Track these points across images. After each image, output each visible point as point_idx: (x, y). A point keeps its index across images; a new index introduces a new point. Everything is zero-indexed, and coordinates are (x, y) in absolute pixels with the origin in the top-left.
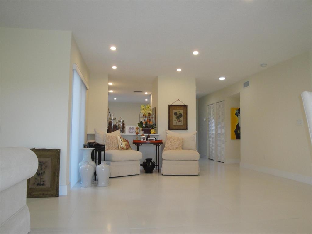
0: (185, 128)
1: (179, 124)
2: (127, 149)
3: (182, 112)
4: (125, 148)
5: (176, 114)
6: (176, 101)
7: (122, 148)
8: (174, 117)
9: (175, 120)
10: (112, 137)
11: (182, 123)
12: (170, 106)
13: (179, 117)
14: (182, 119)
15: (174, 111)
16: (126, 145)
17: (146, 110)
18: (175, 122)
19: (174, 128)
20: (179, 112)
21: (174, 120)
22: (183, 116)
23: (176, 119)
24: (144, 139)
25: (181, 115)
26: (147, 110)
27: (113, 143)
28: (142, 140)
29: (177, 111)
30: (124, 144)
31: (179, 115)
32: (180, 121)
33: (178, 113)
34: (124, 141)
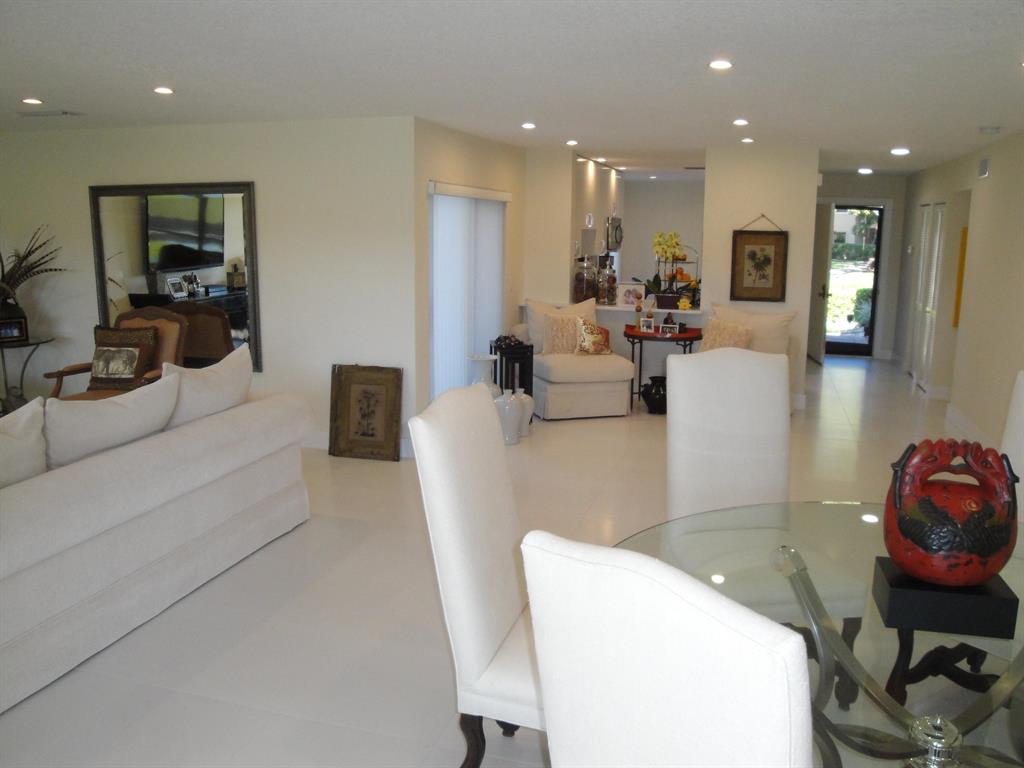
0: (779, 296)
1: (762, 284)
2: (598, 352)
3: (770, 251)
4: (592, 349)
5: (753, 256)
6: (756, 220)
7: (584, 351)
8: (748, 265)
9: (750, 275)
10: (563, 320)
11: (768, 284)
12: (739, 236)
13: (761, 264)
14: (770, 270)
15: (748, 248)
16: (594, 343)
17: (666, 247)
18: (749, 280)
19: (746, 295)
20: (763, 250)
21: (746, 273)
22: (773, 263)
23: (754, 272)
24: (649, 327)
25: (767, 260)
26: (669, 247)
27: (563, 336)
28: (644, 330)
29: (756, 248)
30: (588, 341)
31: (762, 258)
32: (764, 277)
33: (759, 254)
34: (592, 333)
